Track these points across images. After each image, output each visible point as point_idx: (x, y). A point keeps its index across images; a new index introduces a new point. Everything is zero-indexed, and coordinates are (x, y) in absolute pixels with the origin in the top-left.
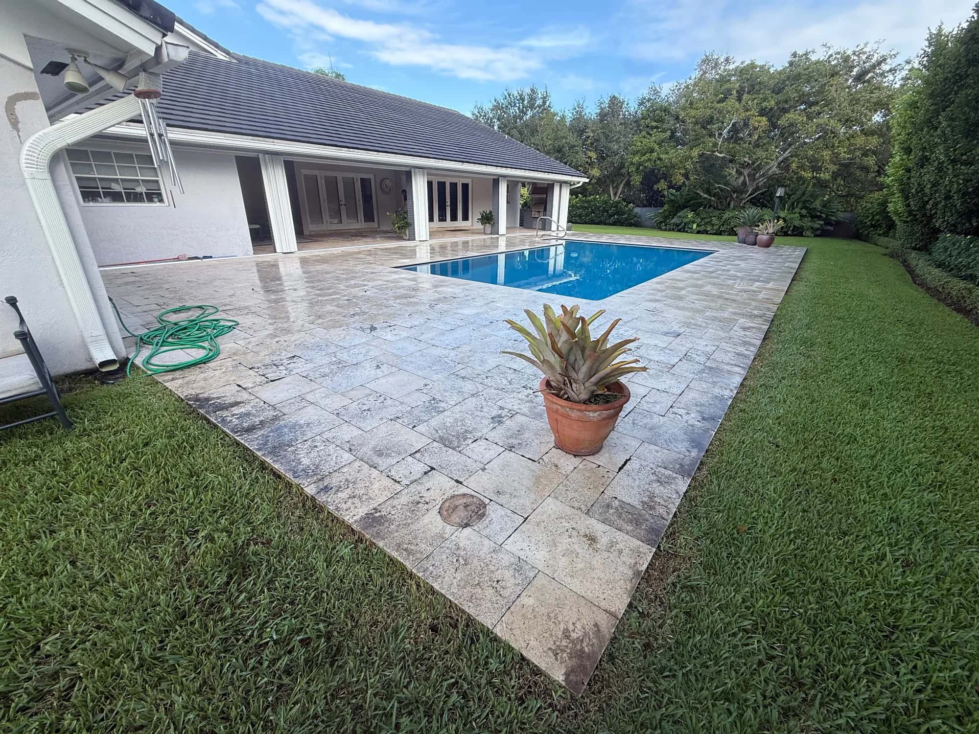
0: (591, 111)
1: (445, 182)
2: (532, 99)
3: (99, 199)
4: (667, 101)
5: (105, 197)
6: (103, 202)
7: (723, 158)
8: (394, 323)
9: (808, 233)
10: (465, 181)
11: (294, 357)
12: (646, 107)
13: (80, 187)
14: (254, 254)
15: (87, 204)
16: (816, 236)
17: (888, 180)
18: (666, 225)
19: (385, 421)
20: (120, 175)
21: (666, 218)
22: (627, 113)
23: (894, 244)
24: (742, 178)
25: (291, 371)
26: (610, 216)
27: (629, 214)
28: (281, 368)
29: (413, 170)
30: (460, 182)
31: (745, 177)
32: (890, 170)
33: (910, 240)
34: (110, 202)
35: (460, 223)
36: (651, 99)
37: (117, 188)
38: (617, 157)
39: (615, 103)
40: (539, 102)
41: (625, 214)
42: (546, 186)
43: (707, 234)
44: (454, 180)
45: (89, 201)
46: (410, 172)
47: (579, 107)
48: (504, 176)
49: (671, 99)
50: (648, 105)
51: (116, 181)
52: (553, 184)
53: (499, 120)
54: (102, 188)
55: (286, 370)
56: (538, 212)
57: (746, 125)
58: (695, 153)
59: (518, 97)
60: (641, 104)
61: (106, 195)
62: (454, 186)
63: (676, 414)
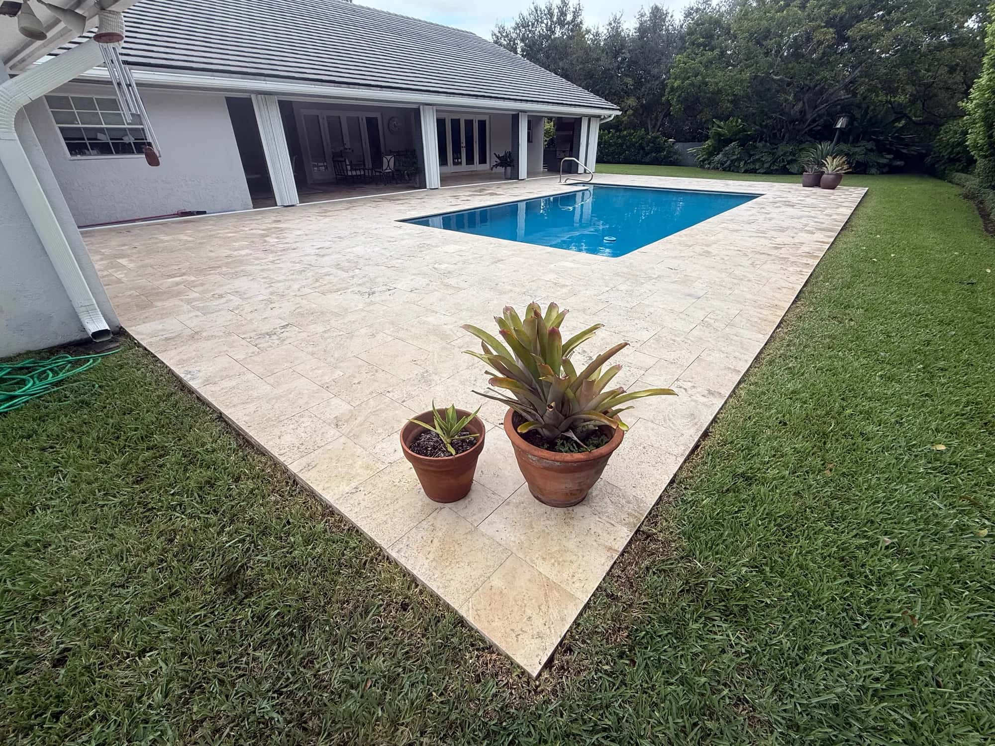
0: (630, 27)
1: (459, 120)
2: (563, 14)
3: (86, 151)
4: (719, 11)
5: (92, 149)
6: (90, 155)
7: (780, 80)
8: (394, 286)
9: (873, 170)
10: (482, 118)
11: (287, 325)
12: (693, 19)
13: (65, 139)
14: (254, 208)
15: (75, 158)
16: (883, 173)
17: (970, 106)
18: (709, 164)
19: (374, 395)
20: (106, 124)
21: (711, 153)
22: (670, 27)
23: (972, 182)
24: (801, 104)
25: (284, 340)
26: (647, 154)
27: (669, 152)
28: (275, 337)
29: (421, 107)
30: (476, 119)
31: (804, 103)
32: (974, 93)
33: (990, 178)
34: (98, 155)
35: (477, 167)
36: (700, 9)
37: (103, 138)
38: (657, 82)
39: (658, 15)
40: (569, 17)
41: (664, 150)
42: (573, 121)
43: (756, 173)
44: (470, 117)
45: (76, 154)
46: (419, 109)
47: (614, 22)
48: (525, 112)
49: (723, 9)
50: (696, 16)
51: (102, 130)
52: (581, 118)
53: (522, 40)
54: (88, 139)
55: (278, 339)
56: (564, 152)
57: (809, 39)
58: (747, 75)
59: (546, 11)
60: (688, 15)
61: (93, 146)
62: (469, 123)
63: (681, 387)
